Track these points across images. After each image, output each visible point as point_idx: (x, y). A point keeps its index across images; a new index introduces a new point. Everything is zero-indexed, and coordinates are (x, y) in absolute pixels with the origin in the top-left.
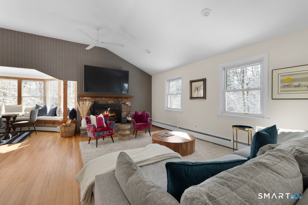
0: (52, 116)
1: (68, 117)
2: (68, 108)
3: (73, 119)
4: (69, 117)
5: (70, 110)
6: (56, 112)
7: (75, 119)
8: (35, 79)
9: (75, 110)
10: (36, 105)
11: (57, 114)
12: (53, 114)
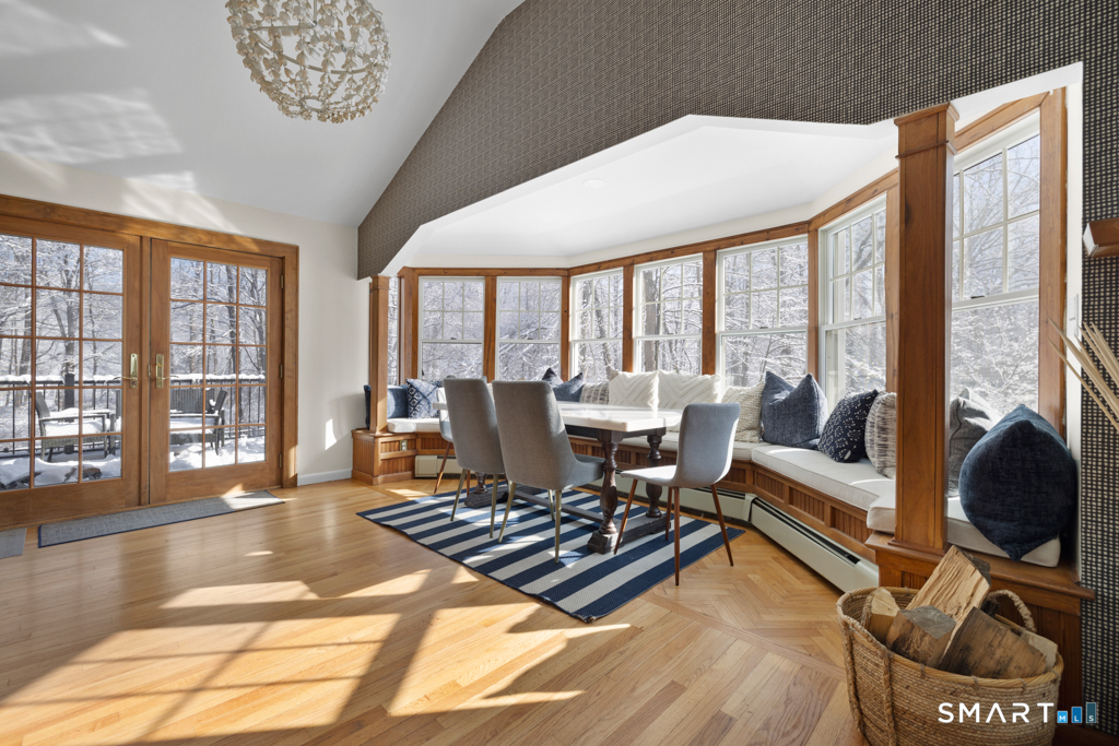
0: (838, 456)
1: (955, 506)
2: (959, 410)
3: (1019, 545)
4: (969, 507)
5: (981, 432)
6: (863, 432)
7: (1049, 552)
8: (768, 231)
9: (1046, 439)
10: (769, 374)
11: (869, 452)
12: (846, 447)
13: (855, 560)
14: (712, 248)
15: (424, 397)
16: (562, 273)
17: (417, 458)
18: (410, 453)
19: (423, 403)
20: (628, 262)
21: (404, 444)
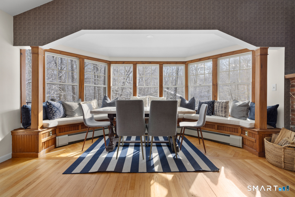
12: (211, 112)
13: (229, 136)
14: (162, 64)
15: (57, 109)
16: (108, 62)
17: (57, 138)
18: (54, 136)
19: (57, 111)
20: (135, 63)
21: (51, 132)
